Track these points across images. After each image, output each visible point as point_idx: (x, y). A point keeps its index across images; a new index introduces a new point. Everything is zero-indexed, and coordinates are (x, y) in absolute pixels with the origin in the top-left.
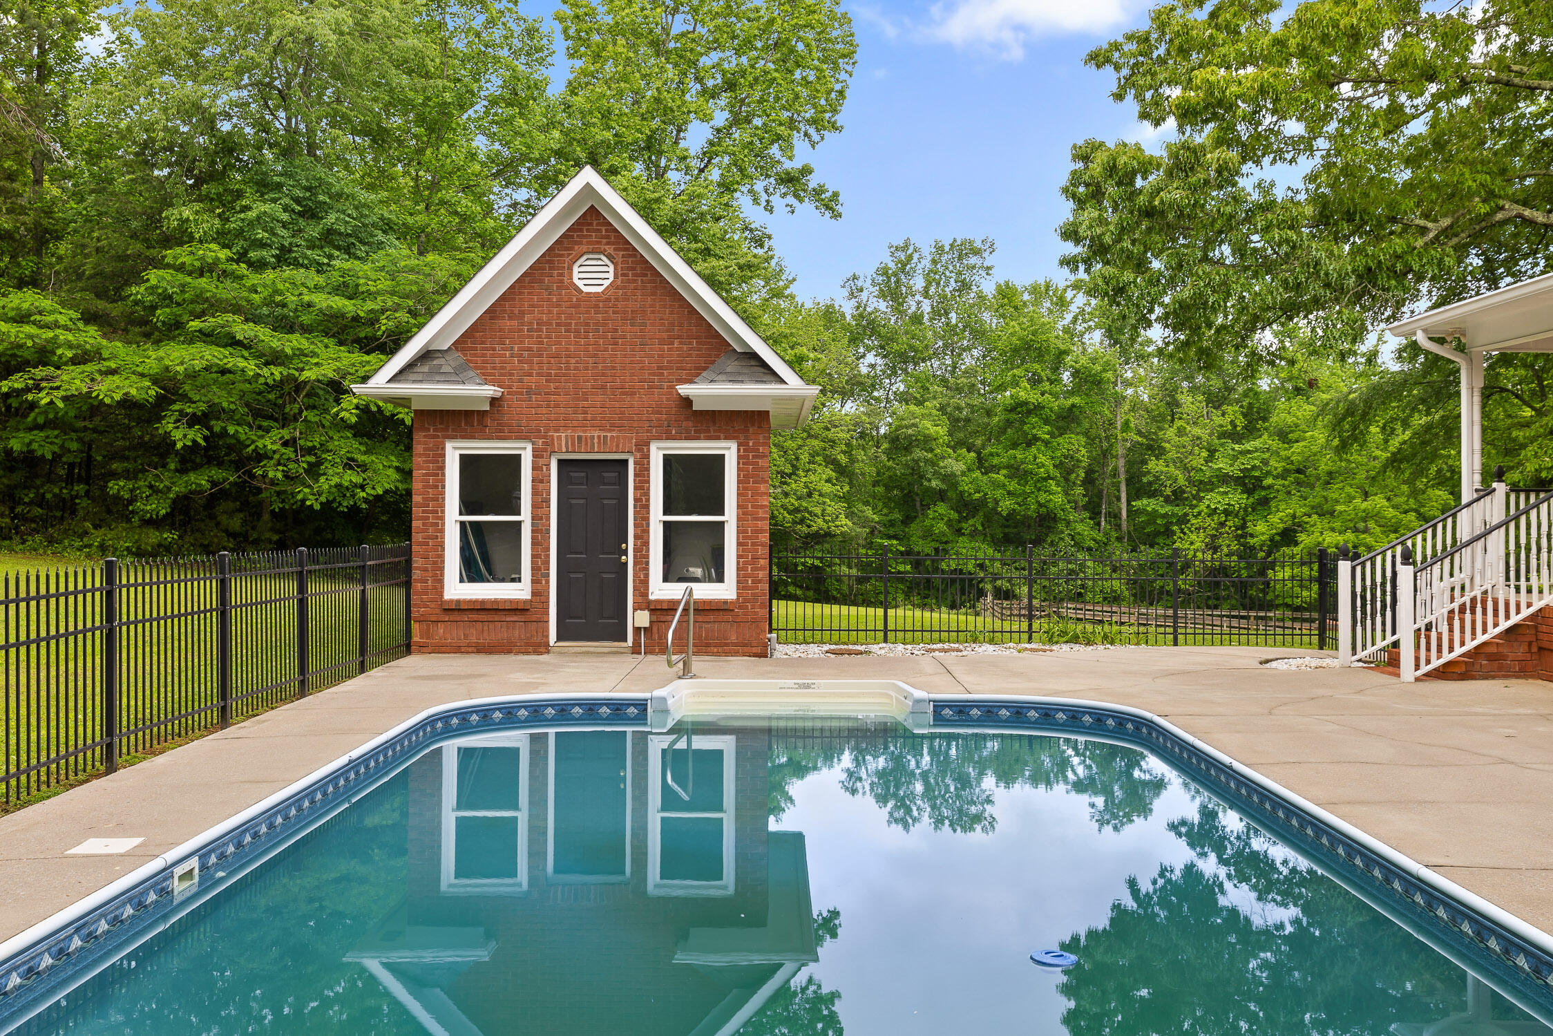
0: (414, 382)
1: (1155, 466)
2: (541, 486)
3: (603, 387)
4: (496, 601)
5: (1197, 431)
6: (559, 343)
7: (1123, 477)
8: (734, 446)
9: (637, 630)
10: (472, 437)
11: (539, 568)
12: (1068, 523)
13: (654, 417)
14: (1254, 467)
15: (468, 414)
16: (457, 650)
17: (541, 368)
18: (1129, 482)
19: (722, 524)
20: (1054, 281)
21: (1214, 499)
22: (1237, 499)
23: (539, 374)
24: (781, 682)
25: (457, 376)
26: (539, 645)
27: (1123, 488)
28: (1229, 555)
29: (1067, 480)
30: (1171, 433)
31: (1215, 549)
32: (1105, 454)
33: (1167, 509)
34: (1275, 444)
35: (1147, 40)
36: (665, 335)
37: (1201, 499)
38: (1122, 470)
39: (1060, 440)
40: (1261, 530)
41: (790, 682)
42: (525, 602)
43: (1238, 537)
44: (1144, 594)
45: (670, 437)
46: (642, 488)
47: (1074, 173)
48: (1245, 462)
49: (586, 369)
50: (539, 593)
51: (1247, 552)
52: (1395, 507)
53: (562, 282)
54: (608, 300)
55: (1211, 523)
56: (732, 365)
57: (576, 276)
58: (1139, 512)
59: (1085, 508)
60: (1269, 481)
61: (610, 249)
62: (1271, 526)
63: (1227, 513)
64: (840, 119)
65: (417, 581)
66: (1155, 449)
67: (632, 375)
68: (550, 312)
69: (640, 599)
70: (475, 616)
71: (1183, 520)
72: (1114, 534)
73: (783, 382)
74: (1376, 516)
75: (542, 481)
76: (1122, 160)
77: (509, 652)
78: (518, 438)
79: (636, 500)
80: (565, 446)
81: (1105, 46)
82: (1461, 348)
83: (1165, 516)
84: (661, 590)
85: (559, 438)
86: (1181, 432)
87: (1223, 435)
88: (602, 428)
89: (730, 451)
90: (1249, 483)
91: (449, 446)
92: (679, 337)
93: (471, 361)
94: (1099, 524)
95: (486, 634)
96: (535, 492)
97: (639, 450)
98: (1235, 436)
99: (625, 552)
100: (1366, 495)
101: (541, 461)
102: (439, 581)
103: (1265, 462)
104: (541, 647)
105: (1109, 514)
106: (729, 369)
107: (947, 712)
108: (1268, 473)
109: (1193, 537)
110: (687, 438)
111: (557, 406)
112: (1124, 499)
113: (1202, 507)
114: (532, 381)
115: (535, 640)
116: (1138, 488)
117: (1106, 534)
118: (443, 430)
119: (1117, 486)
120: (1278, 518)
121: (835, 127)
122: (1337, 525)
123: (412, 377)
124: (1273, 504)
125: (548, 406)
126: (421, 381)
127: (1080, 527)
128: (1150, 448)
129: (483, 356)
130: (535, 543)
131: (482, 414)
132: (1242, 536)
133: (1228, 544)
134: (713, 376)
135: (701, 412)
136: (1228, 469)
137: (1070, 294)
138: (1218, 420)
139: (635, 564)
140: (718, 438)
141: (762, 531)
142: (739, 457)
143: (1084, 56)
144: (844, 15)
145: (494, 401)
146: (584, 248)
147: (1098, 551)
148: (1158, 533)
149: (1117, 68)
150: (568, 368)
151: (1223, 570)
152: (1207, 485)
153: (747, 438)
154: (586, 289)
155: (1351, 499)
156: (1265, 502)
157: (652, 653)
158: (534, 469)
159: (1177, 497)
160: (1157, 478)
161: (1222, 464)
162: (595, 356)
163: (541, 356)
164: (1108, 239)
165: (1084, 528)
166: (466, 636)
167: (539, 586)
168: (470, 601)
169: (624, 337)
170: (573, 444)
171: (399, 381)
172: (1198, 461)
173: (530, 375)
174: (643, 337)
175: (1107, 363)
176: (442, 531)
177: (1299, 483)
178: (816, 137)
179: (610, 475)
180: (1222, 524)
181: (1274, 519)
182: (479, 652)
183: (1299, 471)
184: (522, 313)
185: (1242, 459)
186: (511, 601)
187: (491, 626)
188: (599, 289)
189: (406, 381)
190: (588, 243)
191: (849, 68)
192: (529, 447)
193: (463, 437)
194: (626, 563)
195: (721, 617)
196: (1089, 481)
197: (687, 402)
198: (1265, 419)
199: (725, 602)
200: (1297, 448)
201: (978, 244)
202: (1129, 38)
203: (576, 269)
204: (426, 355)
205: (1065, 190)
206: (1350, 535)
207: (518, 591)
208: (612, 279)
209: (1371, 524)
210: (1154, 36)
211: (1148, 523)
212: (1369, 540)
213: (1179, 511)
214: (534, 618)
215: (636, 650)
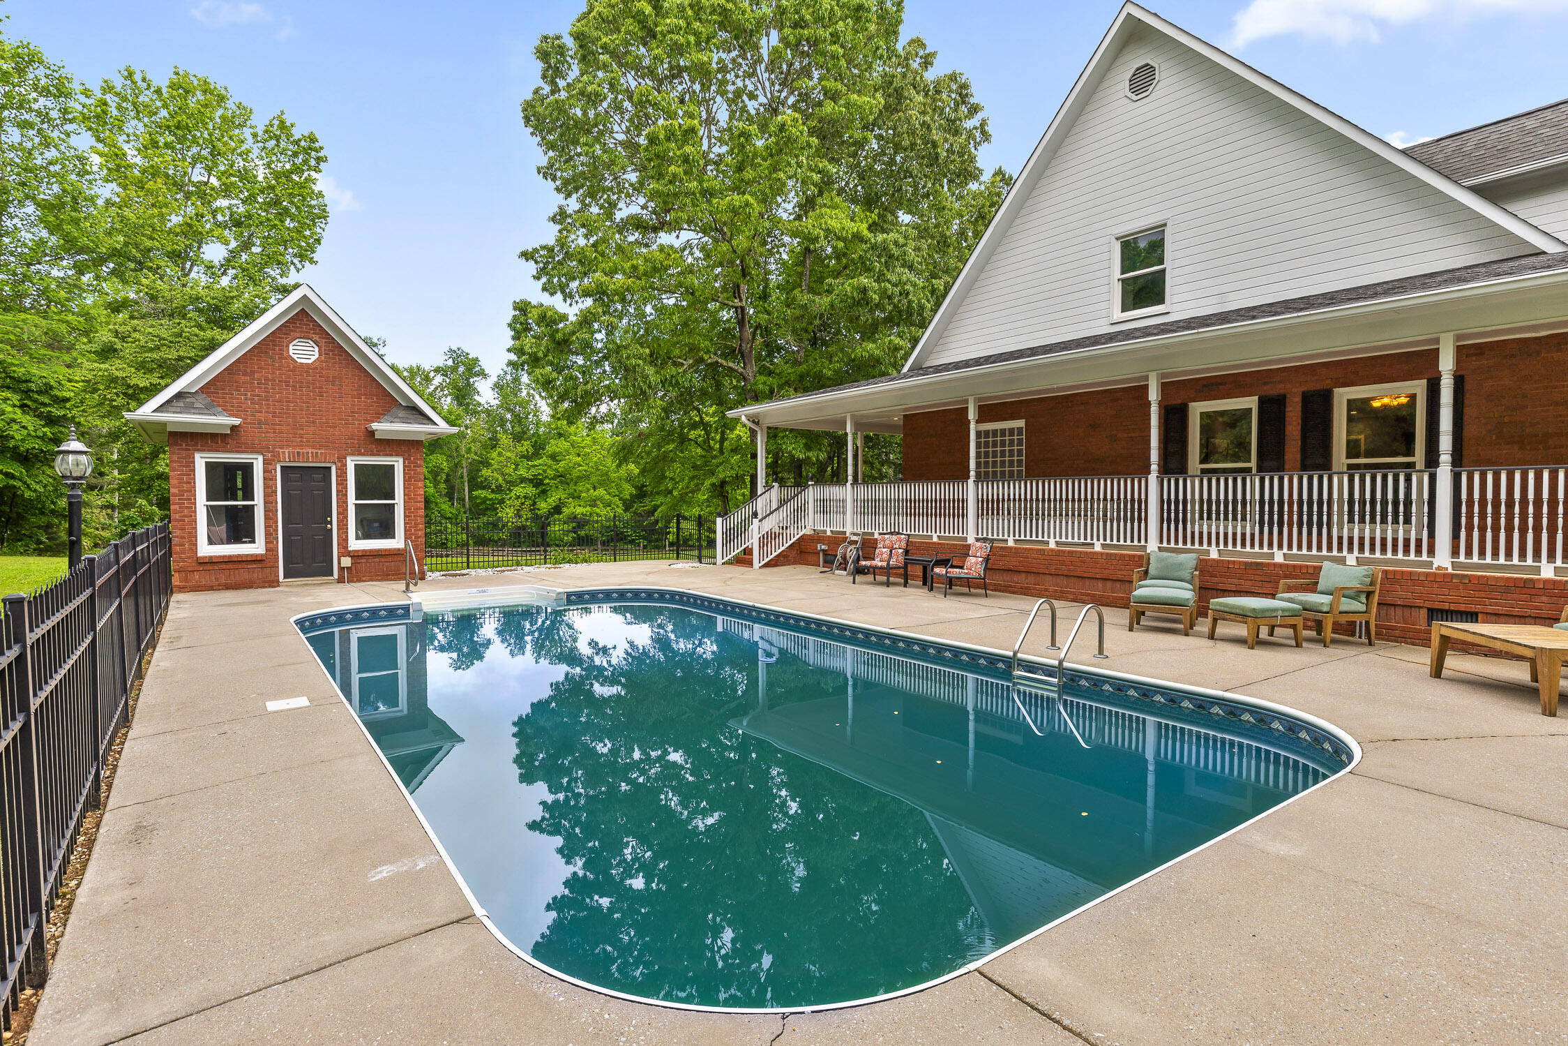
0: (174, 412)
1: (485, 472)
2: (271, 483)
3: (313, 422)
4: (239, 556)
5: (509, 454)
6: (282, 393)
7: (466, 479)
8: (401, 460)
9: (341, 569)
10: (217, 451)
11: (271, 534)
12: (437, 504)
13: (349, 441)
14: (539, 474)
15: (214, 436)
16: (211, 588)
17: (268, 408)
18: (469, 481)
19: (393, 505)
20: (422, 366)
21: (519, 490)
22: (531, 490)
23: (267, 412)
24: (469, 590)
25: (208, 409)
26: (273, 582)
27: (466, 484)
28: (527, 519)
29: (435, 480)
30: (494, 455)
31: (520, 517)
32: (456, 465)
33: (493, 496)
34: (550, 462)
35: (553, 250)
36: (355, 393)
37: (511, 491)
38: (465, 475)
39: (431, 457)
40: (544, 506)
41: (475, 590)
42: (262, 555)
43: (531, 510)
44: (481, 542)
45: (360, 454)
46: (342, 484)
47: (514, 316)
48: (534, 471)
49: (301, 410)
50: (271, 549)
51: (536, 518)
52: (609, 494)
53: (282, 354)
54: (316, 368)
55: (517, 503)
56: (401, 414)
57: (291, 352)
58: (477, 497)
59: (445, 495)
60: (547, 481)
61: (316, 338)
62: (549, 505)
63: (525, 497)
64: (316, 256)
65: (176, 545)
66: (487, 464)
67: (334, 415)
68: (274, 373)
69: (343, 550)
70: (224, 566)
71: (502, 501)
72: (463, 510)
73: (436, 424)
74: (601, 499)
75: (271, 480)
76: (549, 314)
77: (251, 587)
78: (253, 452)
79: (338, 491)
80: (287, 456)
81: (530, 250)
82: (757, 423)
83: (490, 500)
84: (355, 544)
85: (284, 453)
86: (500, 454)
87: (523, 457)
88: (314, 447)
89: (399, 464)
90: (537, 482)
91: (197, 456)
92: (365, 395)
93: (213, 401)
94: (453, 504)
95: (232, 577)
96: (266, 486)
97: (339, 461)
98: (528, 458)
99: (331, 523)
100: (595, 489)
101: (270, 467)
102: (194, 545)
103: (545, 471)
104: (274, 583)
105: (459, 499)
106: (400, 415)
107: (573, 598)
108: (546, 477)
109: (508, 510)
110: (372, 455)
111: (281, 433)
112: (467, 491)
113: (512, 494)
114: (262, 416)
115: (269, 578)
116: (475, 484)
117: (458, 510)
118: (193, 445)
119: (463, 483)
120: (552, 500)
121: (312, 261)
122: (582, 503)
123: (171, 409)
124: (549, 493)
125: (274, 432)
126: (180, 413)
127: (443, 507)
128: (481, 462)
129: (224, 398)
130: (267, 518)
131: (224, 436)
132: (534, 510)
133: (526, 514)
134: (392, 419)
135: (380, 440)
136: (526, 475)
137: (432, 374)
138: (520, 449)
139: (338, 529)
140: (391, 455)
141: (420, 509)
142: (404, 466)
143: (518, 252)
144: (320, 193)
145: (233, 428)
146: (298, 335)
147: (453, 520)
148: (487, 509)
149: (536, 262)
150: (289, 409)
151: (524, 528)
152: (512, 483)
153: (410, 456)
154: (299, 361)
155: (588, 490)
156: (544, 492)
157: (352, 581)
158: (265, 471)
159: (499, 489)
160: (486, 479)
161: (522, 472)
162: (308, 402)
163: (268, 400)
164: (540, 354)
165: (445, 507)
166: (217, 579)
167: (271, 545)
168: (220, 557)
169: (327, 392)
170: (294, 456)
171: (162, 412)
172: (510, 470)
173: (261, 412)
174: (341, 393)
175: (459, 415)
176: (195, 512)
177: (561, 482)
178: (299, 266)
179: (318, 476)
180: (523, 504)
181: (550, 500)
182: (227, 589)
183: (561, 476)
184: (253, 372)
185: (532, 470)
186: (252, 555)
187: (236, 572)
188: (310, 361)
189: (167, 412)
190: (301, 332)
191: (323, 226)
192: (261, 458)
193: (209, 451)
194: (331, 530)
195: (396, 558)
196: (447, 481)
197: (372, 433)
198: (543, 449)
199: (399, 550)
200: (562, 464)
201: (375, 341)
202: (543, 247)
203: (291, 347)
204: (179, 396)
205: (510, 325)
206: (588, 508)
207: (257, 548)
208: (317, 356)
209: (598, 503)
210: (557, 249)
211: (481, 504)
212: (598, 511)
213: (499, 496)
214: (268, 565)
215: (341, 580)
